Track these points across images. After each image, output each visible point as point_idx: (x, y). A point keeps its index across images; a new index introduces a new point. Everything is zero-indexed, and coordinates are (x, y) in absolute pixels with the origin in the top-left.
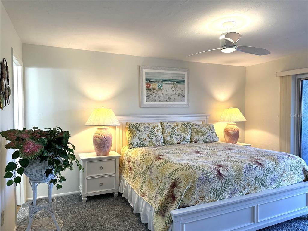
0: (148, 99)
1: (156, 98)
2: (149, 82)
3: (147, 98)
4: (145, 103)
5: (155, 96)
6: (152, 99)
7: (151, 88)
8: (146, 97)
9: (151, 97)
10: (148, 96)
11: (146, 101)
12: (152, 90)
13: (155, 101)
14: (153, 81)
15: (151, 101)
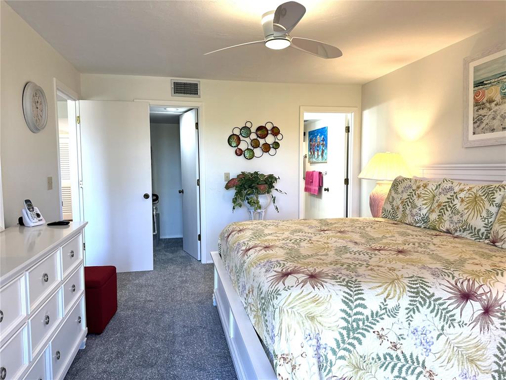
0: (478, 126)
1: (496, 123)
2: (481, 87)
3: (476, 125)
4: (472, 137)
5: (494, 118)
6: (487, 127)
7: (484, 101)
8: (474, 123)
9: (485, 122)
10: (478, 121)
11: (474, 133)
12: (488, 105)
13: (493, 130)
14: (490, 83)
15: (484, 131)
